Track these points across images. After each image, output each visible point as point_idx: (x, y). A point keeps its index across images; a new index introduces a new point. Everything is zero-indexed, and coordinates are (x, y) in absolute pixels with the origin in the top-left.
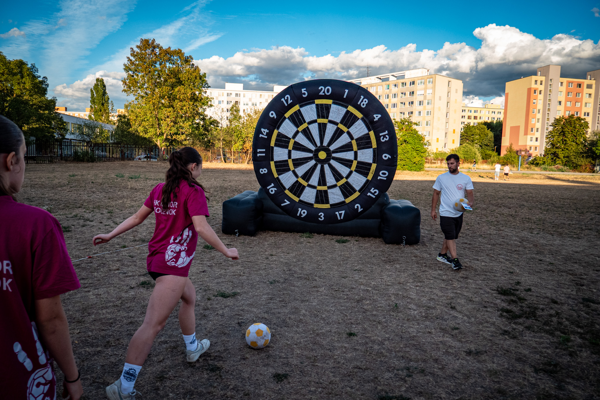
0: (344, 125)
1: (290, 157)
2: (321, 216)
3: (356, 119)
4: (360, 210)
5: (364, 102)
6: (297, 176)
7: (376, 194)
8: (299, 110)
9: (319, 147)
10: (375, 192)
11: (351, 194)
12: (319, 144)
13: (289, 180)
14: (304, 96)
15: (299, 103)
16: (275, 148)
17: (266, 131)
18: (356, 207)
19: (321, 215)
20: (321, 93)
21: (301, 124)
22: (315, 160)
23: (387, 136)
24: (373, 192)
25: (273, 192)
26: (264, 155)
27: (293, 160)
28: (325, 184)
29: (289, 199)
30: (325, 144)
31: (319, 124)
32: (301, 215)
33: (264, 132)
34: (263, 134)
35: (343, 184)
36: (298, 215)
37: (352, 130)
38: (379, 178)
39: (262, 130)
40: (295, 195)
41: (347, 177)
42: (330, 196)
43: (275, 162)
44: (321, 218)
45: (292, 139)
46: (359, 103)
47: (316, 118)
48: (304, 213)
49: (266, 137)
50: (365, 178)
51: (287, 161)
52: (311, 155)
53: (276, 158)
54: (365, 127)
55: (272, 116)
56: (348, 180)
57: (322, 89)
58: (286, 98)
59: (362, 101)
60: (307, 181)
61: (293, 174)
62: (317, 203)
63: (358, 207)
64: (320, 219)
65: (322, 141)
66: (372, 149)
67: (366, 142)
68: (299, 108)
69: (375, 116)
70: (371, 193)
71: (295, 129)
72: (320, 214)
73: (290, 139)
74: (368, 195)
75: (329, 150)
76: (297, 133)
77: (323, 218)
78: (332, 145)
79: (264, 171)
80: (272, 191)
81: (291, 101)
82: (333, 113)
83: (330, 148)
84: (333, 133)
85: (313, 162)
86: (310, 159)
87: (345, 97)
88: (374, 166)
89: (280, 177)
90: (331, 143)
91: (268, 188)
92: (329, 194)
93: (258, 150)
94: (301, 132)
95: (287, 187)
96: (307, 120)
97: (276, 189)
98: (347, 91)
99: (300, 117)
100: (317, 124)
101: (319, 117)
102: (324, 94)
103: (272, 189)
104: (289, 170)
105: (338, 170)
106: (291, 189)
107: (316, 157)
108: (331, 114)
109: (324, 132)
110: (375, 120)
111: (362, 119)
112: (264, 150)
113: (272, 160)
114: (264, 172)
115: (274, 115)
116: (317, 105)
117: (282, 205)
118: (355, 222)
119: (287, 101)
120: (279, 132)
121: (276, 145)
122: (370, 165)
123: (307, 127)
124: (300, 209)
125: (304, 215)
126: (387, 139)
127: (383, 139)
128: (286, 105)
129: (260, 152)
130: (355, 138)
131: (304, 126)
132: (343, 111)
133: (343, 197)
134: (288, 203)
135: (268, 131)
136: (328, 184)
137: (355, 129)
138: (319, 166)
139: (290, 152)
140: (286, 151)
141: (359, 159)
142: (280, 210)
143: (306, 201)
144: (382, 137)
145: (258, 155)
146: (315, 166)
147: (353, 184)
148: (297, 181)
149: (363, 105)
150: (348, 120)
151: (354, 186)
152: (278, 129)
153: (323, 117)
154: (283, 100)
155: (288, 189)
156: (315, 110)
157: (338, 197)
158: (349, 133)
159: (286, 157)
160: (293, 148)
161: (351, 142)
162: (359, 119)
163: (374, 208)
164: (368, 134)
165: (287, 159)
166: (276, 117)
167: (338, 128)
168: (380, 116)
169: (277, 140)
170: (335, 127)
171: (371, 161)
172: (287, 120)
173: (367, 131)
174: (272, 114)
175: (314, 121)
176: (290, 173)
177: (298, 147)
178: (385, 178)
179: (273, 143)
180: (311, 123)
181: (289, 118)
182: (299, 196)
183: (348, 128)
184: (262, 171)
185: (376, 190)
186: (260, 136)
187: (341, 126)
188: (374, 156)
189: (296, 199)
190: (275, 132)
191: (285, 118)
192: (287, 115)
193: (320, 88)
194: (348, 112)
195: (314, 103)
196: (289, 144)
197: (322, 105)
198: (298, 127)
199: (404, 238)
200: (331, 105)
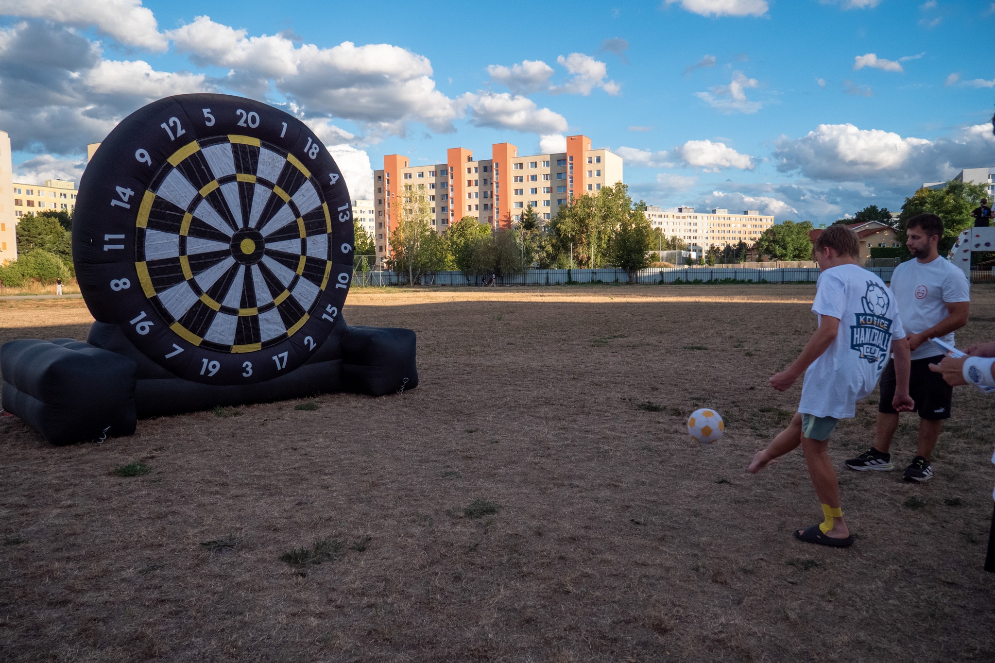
0: (283, 189)
1: (183, 251)
2: (248, 369)
3: (301, 179)
4: (312, 346)
5: (313, 151)
6: (197, 290)
7: (334, 315)
8: (199, 153)
9: (242, 230)
10: (333, 312)
11: (297, 319)
12: (240, 225)
13: (181, 302)
14: (208, 124)
15: (198, 137)
16: (149, 232)
17: (129, 192)
18: (306, 343)
19: (247, 366)
20: (241, 123)
21: (206, 182)
22: (235, 257)
23: (348, 212)
24: (330, 311)
25: (147, 330)
26: (122, 247)
27: (191, 258)
28: (253, 304)
29: (182, 342)
30: (252, 224)
31: (241, 184)
32: (208, 371)
33: (124, 194)
34: (121, 200)
35: (284, 302)
36: (202, 373)
37: (297, 198)
38: (338, 286)
39: (119, 189)
40: (194, 333)
41: (291, 288)
42: (263, 326)
43: (149, 264)
44: (247, 372)
45: (187, 214)
46: (306, 150)
47: (234, 172)
48: (214, 366)
49: (128, 206)
50: (318, 287)
51: (177, 260)
52: (226, 246)
53: (151, 254)
54: (316, 194)
55: (142, 160)
56: (293, 293)
57: (242, 114)
58: (172, 124)
59: (311, 148)
60: (220, 299)
61: (189, 288)
62: (238, 344)
63: (309, 341)
64: (244, 375)
65: (246, 219)
66: (326, 235)
67: (318, 222)
68: (198, 148)
69: (329, 176)
70: (328, 313)
71: (193, 192)
72: (244, 365)
73: (183, 212)
74: (323, 317)
75: (260, 236)
76: (198, 200)
77: (251, 372)
78: (265, 228)
79: (121, 284)
80: (143, 328)
81: (184, 131)
82: (263, 165)
83: (261, 232)
84: (265, 203)
85: (230, 261)
86: (224, 254)
87: (282, 136)
88: (329, 265)
89: (162, 296)
90: (262, 222)
91: (132, 322)
92: (260, 323)
93: (107, 237)
94: (207, 198)
95: (177, 318)
96: (218, 175)
97: (151, 324)
98: (285, 125)
99: (203, 167)
100: (236, 183)
101: (239, 169)
102: (245, 125)
103: (143, 325)
104: (182, 278)
105: (276, 275)
106: (186, 321)
107: (235, 250)
108: (260, 166)
109: (251, 200)
110: (331, 183)
111: (311, 180)
112: (122, 236)
113: (142, 257)
114: (121, 286)
115: (147, 158)
116: (234, 146)
117: (168, 356)
118: (305, 370)
119: (174, 129)
120: (158, 197)
121: (151, 225)
122: (324, 263)
123: (218, 190)
124: (205, 361)
125: (214, 371)
126: (348, 218)
128: (173, 138)
129: (112, 242)
130: (302, 214)
131: (212, 186)
132: (280, 162)
133: (283, 326)
134: (180, 350)
135: (132, 193)
136: (259, 304)
137: (302, 197)
138: (242, 269)
139: (183, 241)
140: (175, 238)
141: (309, 254)
142: (160, 369)
143: (216, 341)
144: (341, 214)
145: (106, 248)
146: (234, 270)
147: (300, 299)
148: (199, 302)
149: (313, 154)
150: (289, 181)
151: (302, 304)
152: (155, 188)
153: (247, 171)
154: (164, 125)
155: (179, 321)
156: (231, 155)
157: (276, 327)
158: (292, 205)
159: (174, 252)
160: (189, 232)
161: (295, 222)
162: (306, 179)
163: (331, 341)
164: (321, 208)
165: (177, 255)
166: (150, 163)
167: (274, 195)
168: (337, 177)
169: (152, 214)
170: (268, 193)
171: (325, 257)
172: (175, 171)
173: (319, 203)
174: (142, 155)
175: (232, 178)
176: (185, 285)
177: (201, 229)
178: (345, 287)
179: (142, 221)
180: (224, 180)
181: (178, 167)
182: (202, 334)
183: (291, 195)
184: (117, 285)
185: (334, 308)
186: (114, 202)
187: (279, 191)
188: (329, 247)
189: (196, 340)
190: (149, 197)
191: (170, 167)
192: (175, 159)
193: (239, 112)
194: (288, 164)
195: (227, 140)
196: (180, 223)
197: (243, 146)
198: (198, 187)
199: (406, 380)
200: (258, 148)
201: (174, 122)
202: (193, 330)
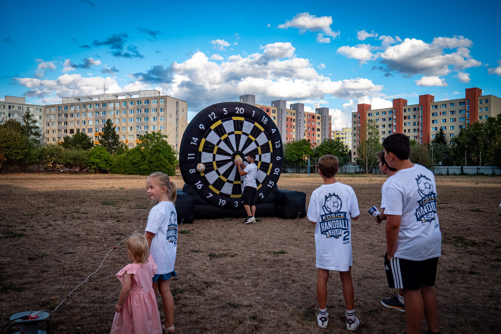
1: (214, 159)
2: (236, 204)
3: (260, 132)
4: (263, 197)
5: (265, 120)
6: (219, 174)
7: (273, 185)
8: (221, 124)
9: (236, 152)
10: (272, 184)
12: (235, 150)
13: (213, 178)
14: (225, 114)
15: (221, 119)
16: (203, 153)
17: (197, 139)
18: (260, 195)
19: (236, 203)
20: (237, 112)
21: (223, 134)
23: (279, 144)
25: (201, 187)
26: (194, 158)
27: (217, 162)
28: (239, 179)
29: (213, 192)
30: (240, 149)
31: (236, 135)
32: (221, 204)
33: (195, 140)
34: (194, 142)
36: (219, 204)
37: (258, 139)
38: (274, 173)
39: (193, 138)
40: (217, 189)
43: (203, 164)
44: (236, 205)
46: (262, 121)
47: (234, 131)
48: (224, 202)
49: (196, 144)
50: (266, 174)
51: (212, 162)
52: (230, 158)
53: (203, 160)
54: (266, 137)
55: (201, 128)
57: (237, 109)
58: (212, 115)
59: (264, 119)
60: (227, 178)
61: (216, 173)
62: (233, 194)
63: (261, 195)
64: (235, 206)
65: (237, 148)
66: (270, 153)
67: (266, 148)
68: (221, 123)
69: (272, 130)
70: (270, 184)
71: (218, 138)
72: (235, 203)
73: (215, 146)
74: (268, 186)
75: (243, 154)
76: (220, 141)
78: (245, 151)
80: (199, 187)
81: (216, 117)
83: (243, 152)
84: (245, 142)
85: (231, 163)
86: (229, 161)
87: (253, 116)
88: (271, 165)
89: (206, 175)
90: (244, 149)
91: (196, 184)
93: (189, 155)
94: (223, 140)
95: (211, 183)
96: (228, 132)
97: (202, 185)
98: (254, 112)
99: (222, 129)
100: (234, 134)
101: (235, 129)
102: (239, 113)
103: (199, 185)
104: (213, 169)
106: (214, 185)
108: (244, 128)
109: (239, 141)
110: (272, 133)
111: (264, 132)
112: (194, 154)
113: (200, 161)
114: (193, 172)
115: (203, 127)
116: (234, 121)
117: (207, 197)
118: (260, 206)
119: (213, 117)
120: (206, 141)
121: (204, 150)
122: (269, 164)
123: (228, 137)
124: (221, 200)
125: (224, 204)
126: (279, 146)
127: (277, 146)
128: (212, 120)
129: (191, 156)
130: (260, 145)
131: (225, 136)
132: (252, 126)
134: (212, 195)
135: (198, 140)
137: (260, 139)
139: (214, 156)
140: (211, 155)
141: (262, 161)
142: (205, 202)
143: (225, 193)
144: (277, 145)
145: (189, 158)
146: (232, 167)
148: (219, 178)
149: (265, 122)
150: (255, 133)
151: (259, 180)
152: (205, 138)
153: (239, 130)
154: (209, 116)
155: (212, 185)
156: (233, 124)
158: (256, 142)
159: (211, 160)
160: (217, 153)
161: (257, 148)
162: (262, 132)
163: (271, 195)
164: (268, 142)
165: (212, 161)
166: (204, 129)
167: (249, 138)
168: (275, 130)
169: (204, 147)
170: (247, 137)
171: (269, 162)
172: (212, 131)
173: (267, 141)
174: (202, 126)
175: (232, 133)
176: (214, 172)
177: (221, 152)
178: (278, 174)
179: (201, 149)
180: (230, 134)
181: (214, 130)
182: (220, 190)
183: (255, 138)
184: (191, 171)
185: (273, 182)
186: (192, 143)
187: (251, 137)
188: (271, 158)
189: (218, 192)
190: (203, 140)
191: (211, 130)
192: (213, 127)
193: (236, 109)
194: (255, 126)
195: (232, 119)
196: (214, 149)
197: (237, 121)
198: (220, 136)
199: (299, 213)
200: (243, 121)
201: (213, 114)
202: (217, 188)
